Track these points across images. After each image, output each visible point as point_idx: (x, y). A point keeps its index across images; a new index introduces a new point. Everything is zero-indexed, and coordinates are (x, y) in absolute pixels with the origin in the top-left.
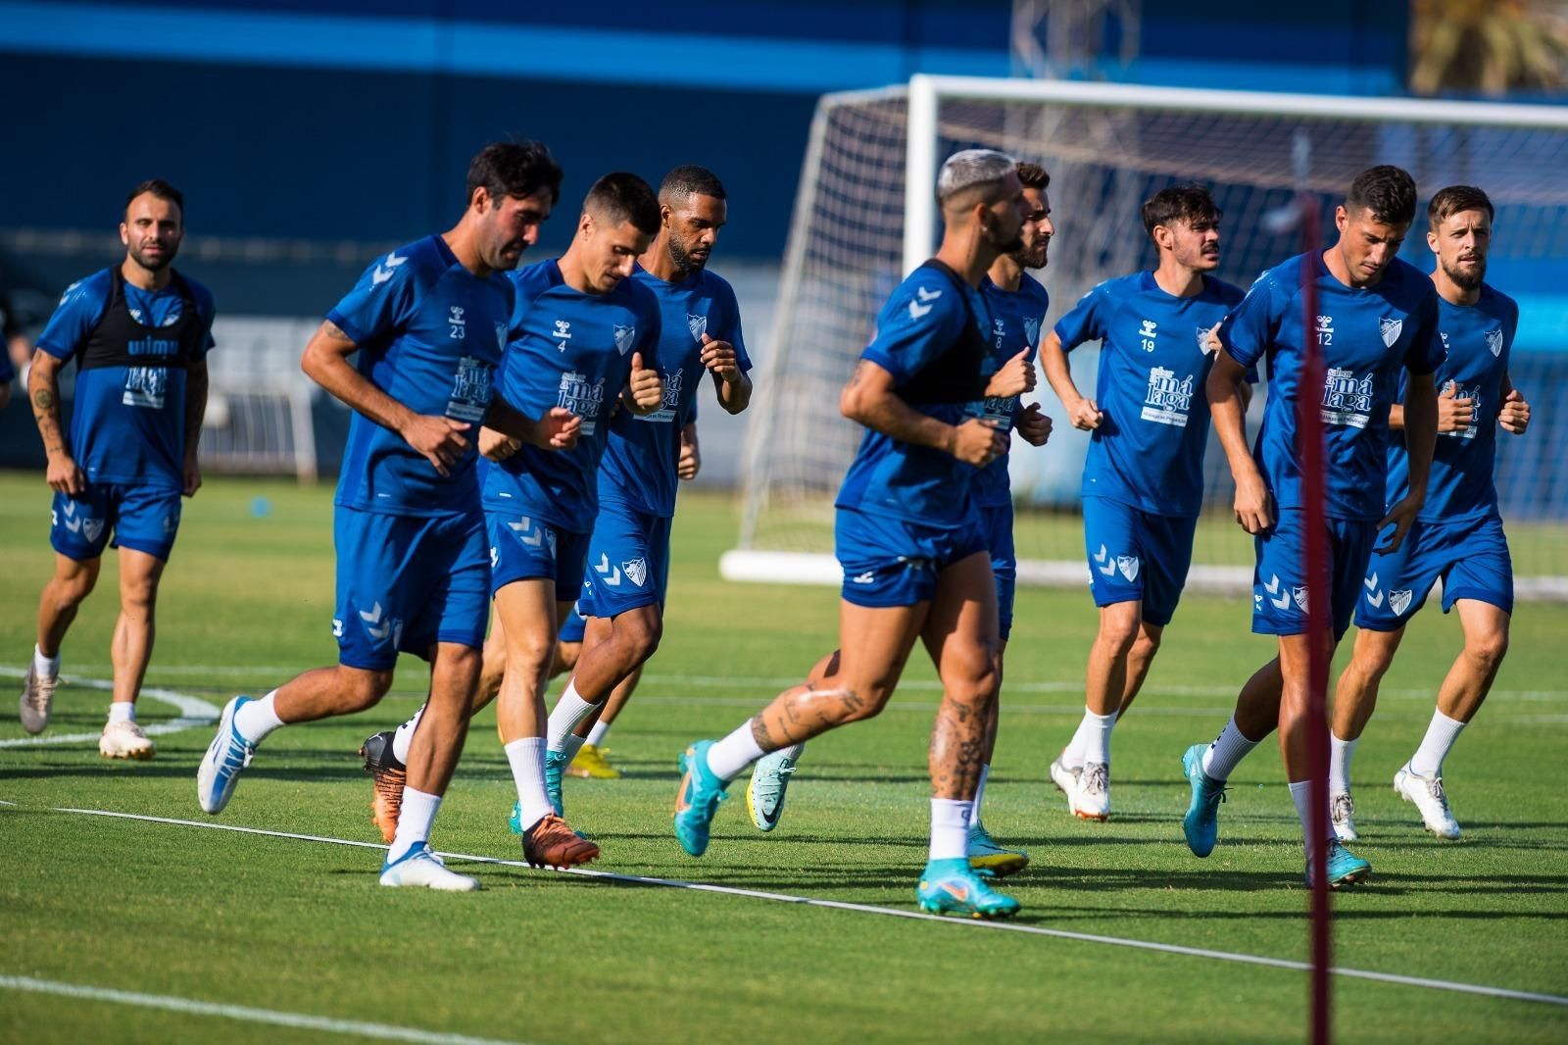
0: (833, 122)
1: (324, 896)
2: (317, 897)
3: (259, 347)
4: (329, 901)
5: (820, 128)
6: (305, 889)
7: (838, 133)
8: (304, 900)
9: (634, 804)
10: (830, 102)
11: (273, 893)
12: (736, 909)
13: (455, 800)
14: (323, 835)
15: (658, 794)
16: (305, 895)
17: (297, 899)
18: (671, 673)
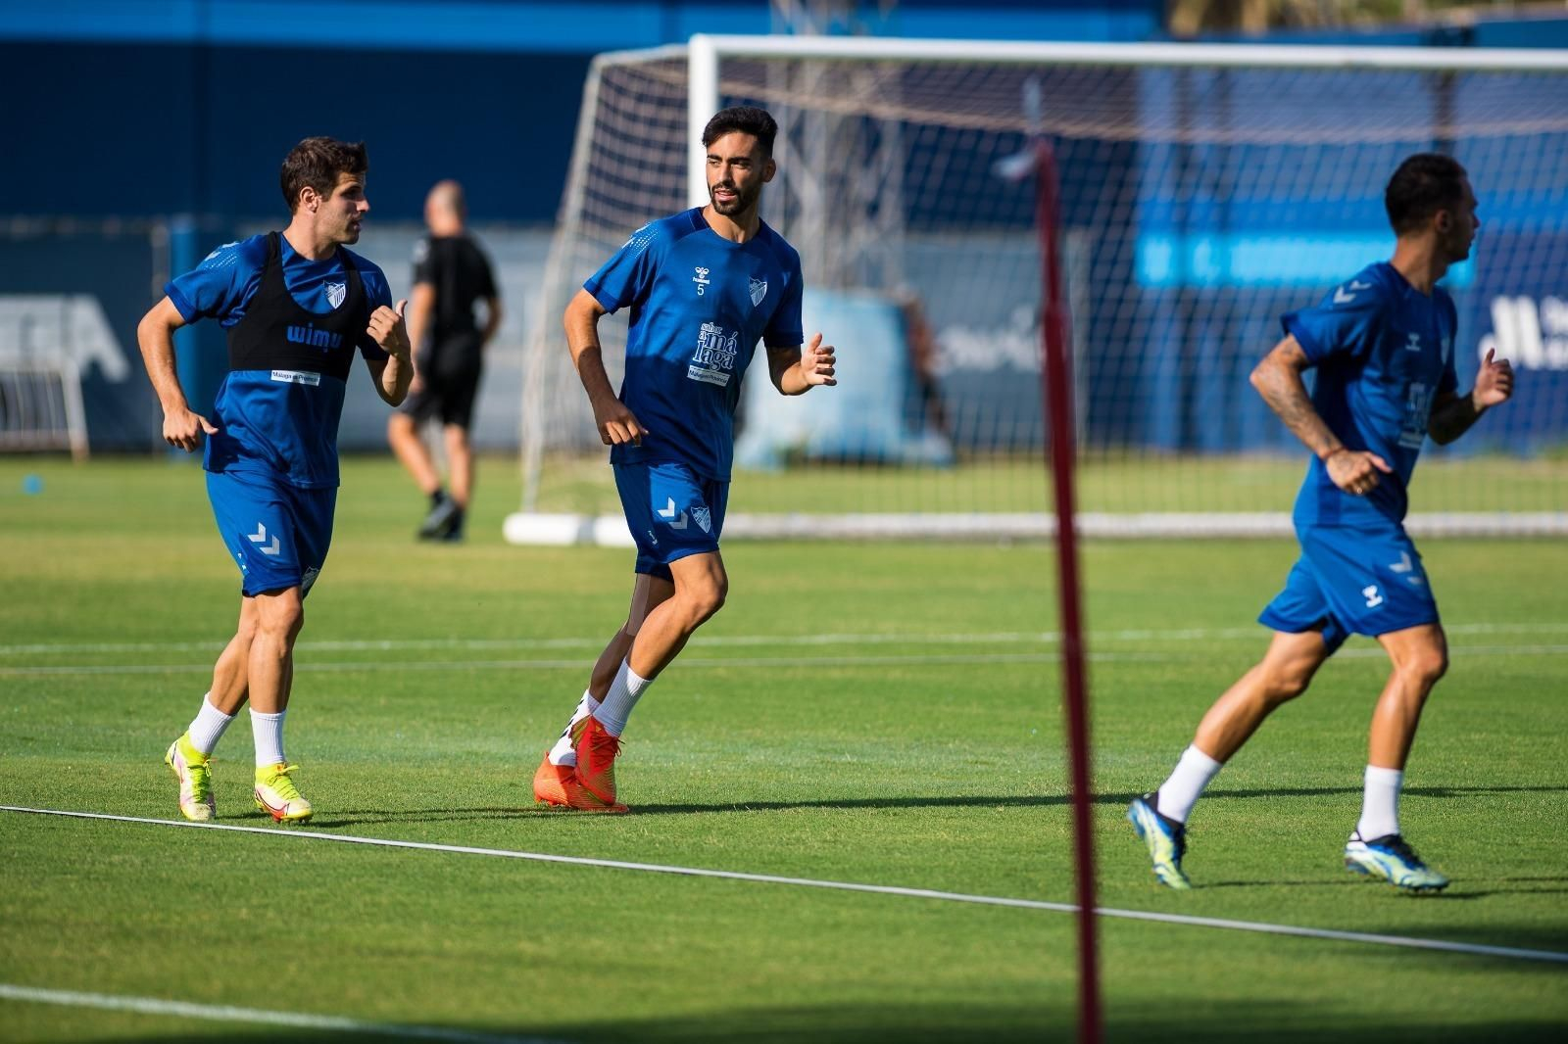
0: (606, 81)
1: (95, 872)
2: (89, 873)
3: (27, 324)
4: (101, 878)
5: (593, 87)
6: (77, 866)
7: (612, 93)
8: (75, 877)
9: (408, 770)
10: (603, 61)
11: (45, 872)
12: (511, 871)
13: (228, 772)
14: (94, 812)
15: (432, 759)
16: (77, 872)
17: (69, 876)
18: (445, 637)
